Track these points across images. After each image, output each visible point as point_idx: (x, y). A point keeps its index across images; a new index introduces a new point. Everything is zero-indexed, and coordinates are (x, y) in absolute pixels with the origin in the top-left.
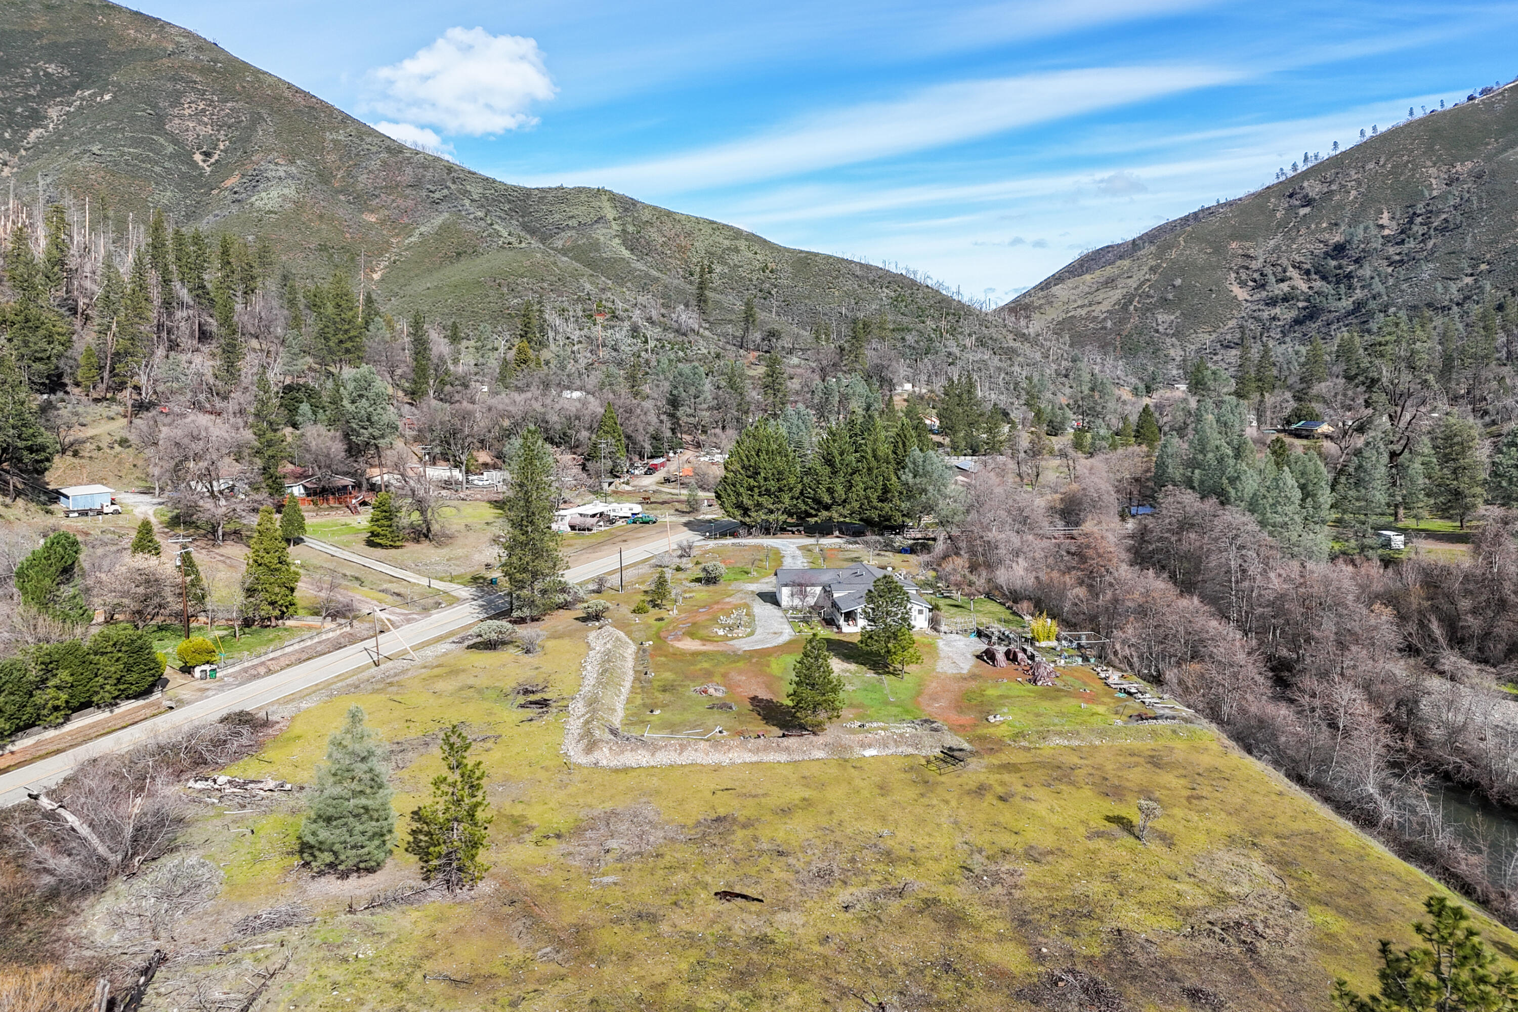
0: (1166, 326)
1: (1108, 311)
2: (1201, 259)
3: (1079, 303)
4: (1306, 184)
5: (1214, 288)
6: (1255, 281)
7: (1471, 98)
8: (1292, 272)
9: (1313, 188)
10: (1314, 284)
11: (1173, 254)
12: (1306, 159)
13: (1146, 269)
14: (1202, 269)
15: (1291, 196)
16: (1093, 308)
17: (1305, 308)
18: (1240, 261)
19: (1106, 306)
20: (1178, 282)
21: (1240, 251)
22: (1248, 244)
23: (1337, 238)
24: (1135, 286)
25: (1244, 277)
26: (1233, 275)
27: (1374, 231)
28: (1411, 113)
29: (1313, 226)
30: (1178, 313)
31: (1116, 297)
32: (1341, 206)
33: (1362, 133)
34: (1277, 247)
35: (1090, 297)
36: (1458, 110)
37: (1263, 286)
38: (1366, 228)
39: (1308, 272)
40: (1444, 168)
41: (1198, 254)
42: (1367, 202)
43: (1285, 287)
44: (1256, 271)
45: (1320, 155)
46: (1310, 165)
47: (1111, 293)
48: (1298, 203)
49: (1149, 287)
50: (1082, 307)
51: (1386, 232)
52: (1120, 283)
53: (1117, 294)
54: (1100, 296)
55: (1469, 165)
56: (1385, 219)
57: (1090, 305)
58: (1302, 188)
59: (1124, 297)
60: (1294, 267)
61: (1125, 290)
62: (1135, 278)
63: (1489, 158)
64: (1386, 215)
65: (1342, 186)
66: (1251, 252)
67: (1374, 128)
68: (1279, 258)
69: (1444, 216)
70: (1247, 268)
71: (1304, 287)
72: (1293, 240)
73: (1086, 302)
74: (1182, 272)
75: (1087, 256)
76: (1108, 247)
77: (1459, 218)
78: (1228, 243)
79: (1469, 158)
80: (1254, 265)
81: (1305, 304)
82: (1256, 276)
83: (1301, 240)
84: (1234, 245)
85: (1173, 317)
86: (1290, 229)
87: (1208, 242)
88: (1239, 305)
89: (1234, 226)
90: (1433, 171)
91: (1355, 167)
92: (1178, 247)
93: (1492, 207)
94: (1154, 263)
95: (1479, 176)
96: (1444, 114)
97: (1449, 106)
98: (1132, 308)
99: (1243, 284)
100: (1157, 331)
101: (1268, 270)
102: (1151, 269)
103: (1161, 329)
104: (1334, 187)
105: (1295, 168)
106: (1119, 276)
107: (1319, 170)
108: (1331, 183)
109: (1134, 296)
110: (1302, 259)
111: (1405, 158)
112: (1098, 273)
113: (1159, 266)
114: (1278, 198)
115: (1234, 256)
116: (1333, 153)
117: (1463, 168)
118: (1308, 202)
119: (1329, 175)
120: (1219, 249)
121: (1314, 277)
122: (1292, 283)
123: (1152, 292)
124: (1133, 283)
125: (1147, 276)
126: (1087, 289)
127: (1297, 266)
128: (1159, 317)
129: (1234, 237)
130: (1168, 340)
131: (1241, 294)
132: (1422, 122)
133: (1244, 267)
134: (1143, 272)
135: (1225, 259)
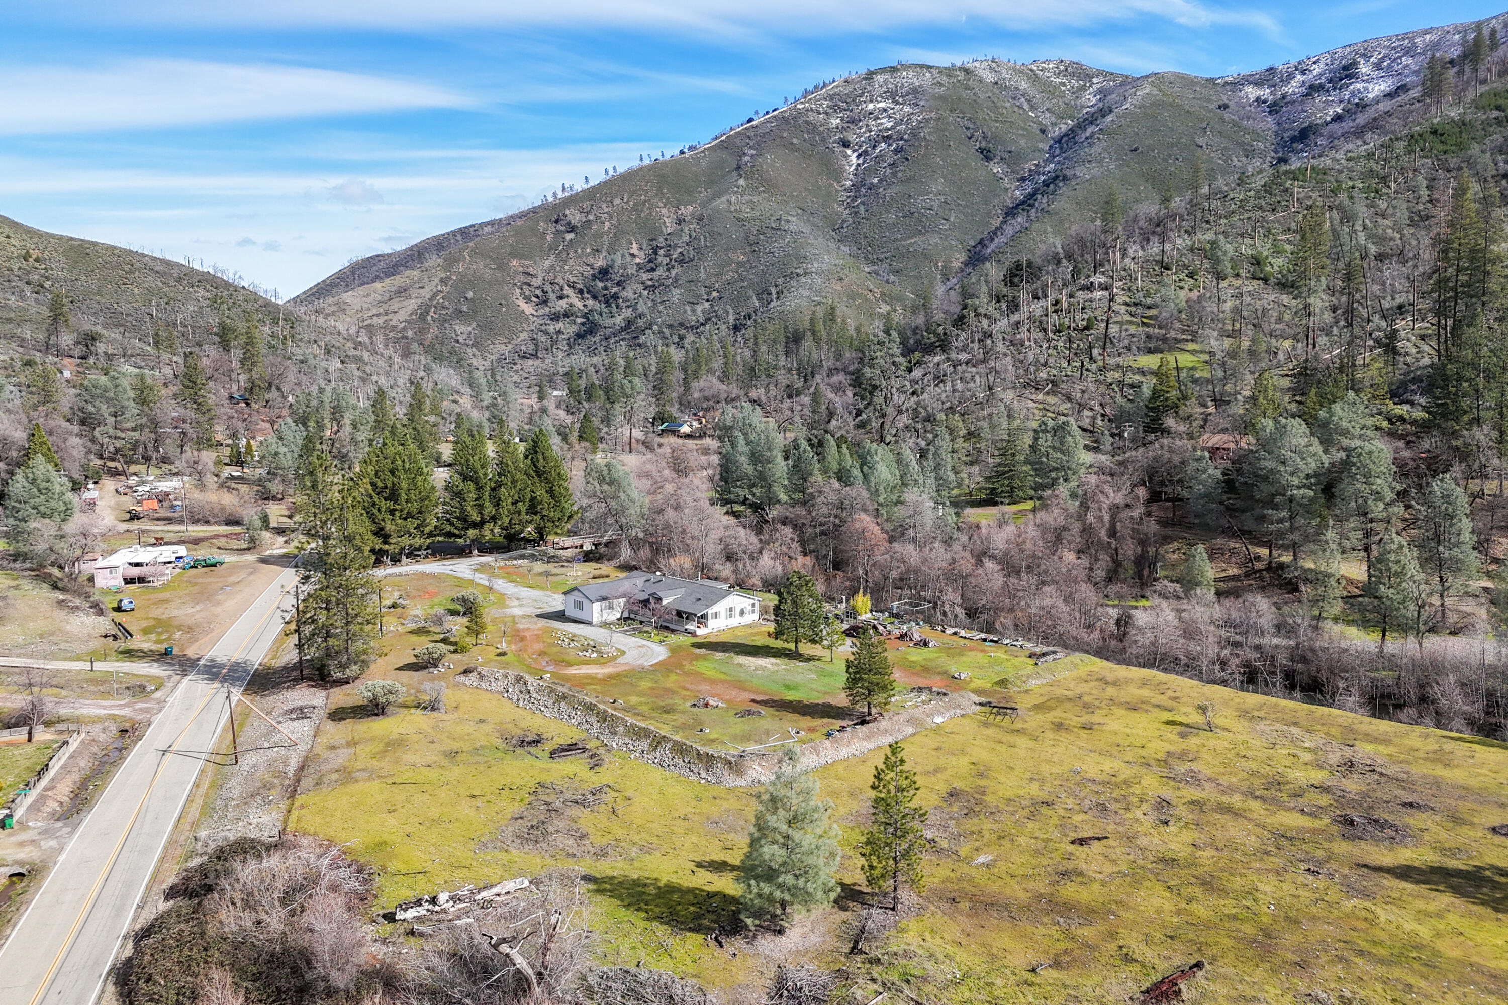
0: (465, 336)
1: (405, 321)
2: (487, 274)
3: (375, 311)
4: (567, 212)
5: (503, 302)
6: (538, 297)
7: (682, 152)
8: (568, 291)
9: (574, 216)
10: (587, 302)
11: (461, 268)
12: (564, 189)
13: (437, 280)
14: (490, 284)
15: (557, 221)
16: (390, 316)
17: (583, 324)
18: (522, 278)
19: (403, 315)
20: (470, 295)
21: (521, 269)
22: (527, 263)
23: (600, 263)
24: (428, 296)
25: (527, 293)
26: (518, 291)
27: (629, 259)
28: (641, 160)
29: (579, 251)
30: (474, 324)
31: (411, 307)
32: (599, 235)
33: (606, 171)
34: (552, 267)
35: (385, 306)
36: (673, 161)
37: (545, 302)
38: (623, 256)
39: (581, 292)
40: (673, 210)
41: (483, 268)
42: (618, 234)
43: (563, 304)
44: (538, 288)
45: (575, 187)
46: (567, 195)
47: (406, 303)
48: (563, 228)
49: (443, 298)
50: (378, 315)
51: (637, 260)
52: (414, 293)
53: (412, 304)
54: (395, 305)
55: (690, 209)
56: (635, 249)
57: (386, 314)
58: (565, 215)
59: (420, 307)
60: (569, 286)
61: (419, 301)
62: (427, 289)
63: (704, 205)
64: (635, 245)
65: (598, 218)
66: (531, 270)
67: (614, 168)
68: (555, 277)
69: (679, 250)
70: (530, 285)
71: (579, 304)
72: (565, 262)
73: (381, 310)
74: (472, 286)
75: (357, 263)
76: (378, 256)
77: (692, 252)
78: (509, 261)
79: (689, 203)
80: (537, 282)
81: (584, 320)
82: (538, 292)
83: (571, 262)
84: (515, 263)
85: (470, 329)
86: (561, 252)
87: (492, 258)
88: (527, 319)
89: (511, 245)
90: (664, 211)
91: (605, 201)
92: (464, 261)
93: (714, 245)
94: (443, 275)
95: (700, 219)
96: (665, 164)
97: (667, 157)
98: (429, 318)
99: (528, 300)
100: (458, 341)
101: (548, 288)
102: (442, 281)
103: (461, 340)
104: (591, 217)
105: (555, 194)
106: (410, 286)
107: (573, 200)
108: (588, 213)
109: (430, 306)
110: (575, 279)
111: (643, 198)
112: (387, 281)
113: (449, 278)
114: (546, 221)
115: (516, 273)
116: (585, 187)
117: (686, 211)
118: (572, 229)
119: (586, 205)
120: (502, 266)
121: (586, 296)
122: (570, 301)
123: (446, 303)
124: (426, 293)
125: (439, 288)
126: (380, 298)
127: (572, 286)
128: (457, 327)
129: (513, 255)
130: (469, 350)
131: (528, 309)
132: (650, 168)
133: (526, 283)
134: (434, 284)
135: (508, 275)
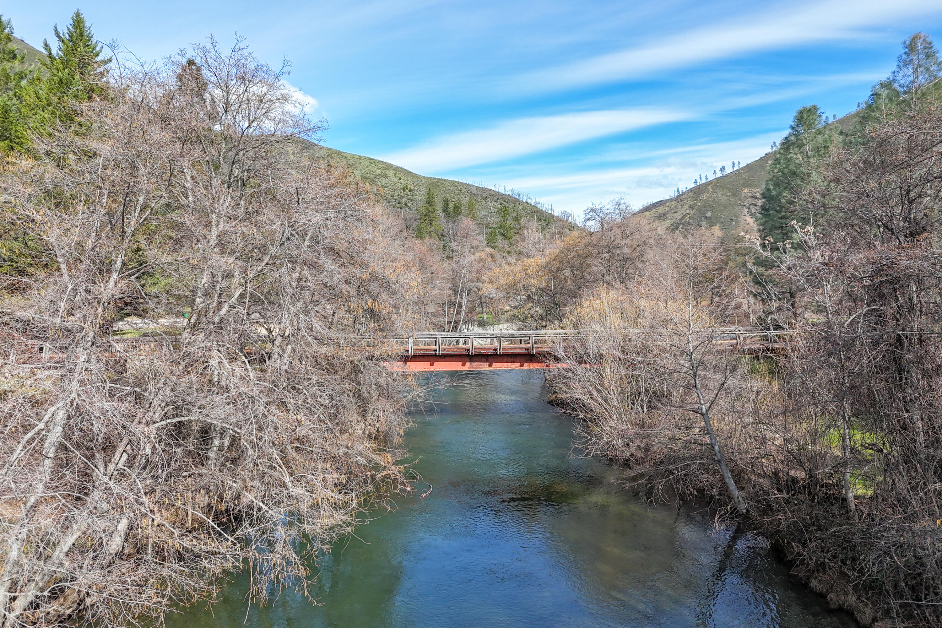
2: (724, 200)
5: (733, 218)
11: (705, 197)
13: (687, 207)
14: (725, 206)
18: (750, 201)
20: (709, 214)
21: (750, 195)
22: (755, 190)
25: (753, 211)
26: (746, 210)
28: (859, 106)
31: (666, 225)
33: (827, 119)
41: (722, 197)
47: (663, 223)
49: (689, 218)
52: (669, 216)
59: (672, 225)
61: (672, 221)
62: (679, 213)
66: (758, 195)
67: (834, 116)
70: (755, 205)
74: (711, 208)
76: (660, 201)
78: (742, 189)
80: (760, 203)
84: (746, 190)
87: (729, 189)
89: (745, 179)
92: (708, 192)
94: (692, 203)
102: (690, 207)
106: (668, 212)
112: (654, 210)
113: (696, 205)
115: (746, 197)
120: (735, 194)
123: (691, 221)
124: (678, 216)
125: (688, 211)
129: (745, 185)
133: (752, 204)
134: (685, 209)
135: (740, 199)
